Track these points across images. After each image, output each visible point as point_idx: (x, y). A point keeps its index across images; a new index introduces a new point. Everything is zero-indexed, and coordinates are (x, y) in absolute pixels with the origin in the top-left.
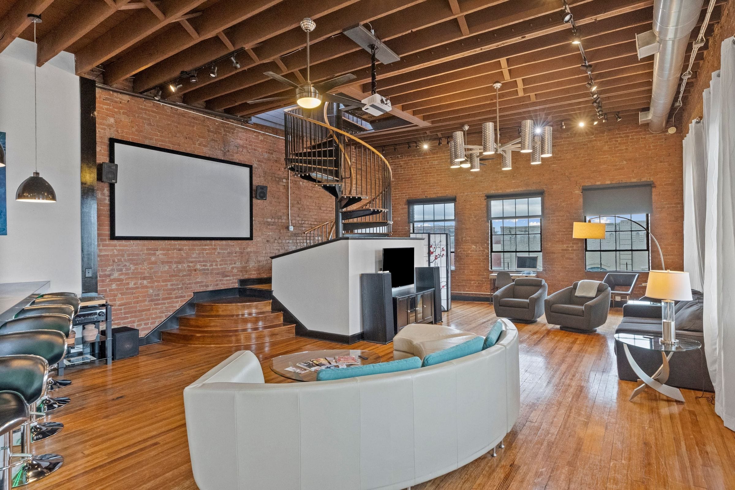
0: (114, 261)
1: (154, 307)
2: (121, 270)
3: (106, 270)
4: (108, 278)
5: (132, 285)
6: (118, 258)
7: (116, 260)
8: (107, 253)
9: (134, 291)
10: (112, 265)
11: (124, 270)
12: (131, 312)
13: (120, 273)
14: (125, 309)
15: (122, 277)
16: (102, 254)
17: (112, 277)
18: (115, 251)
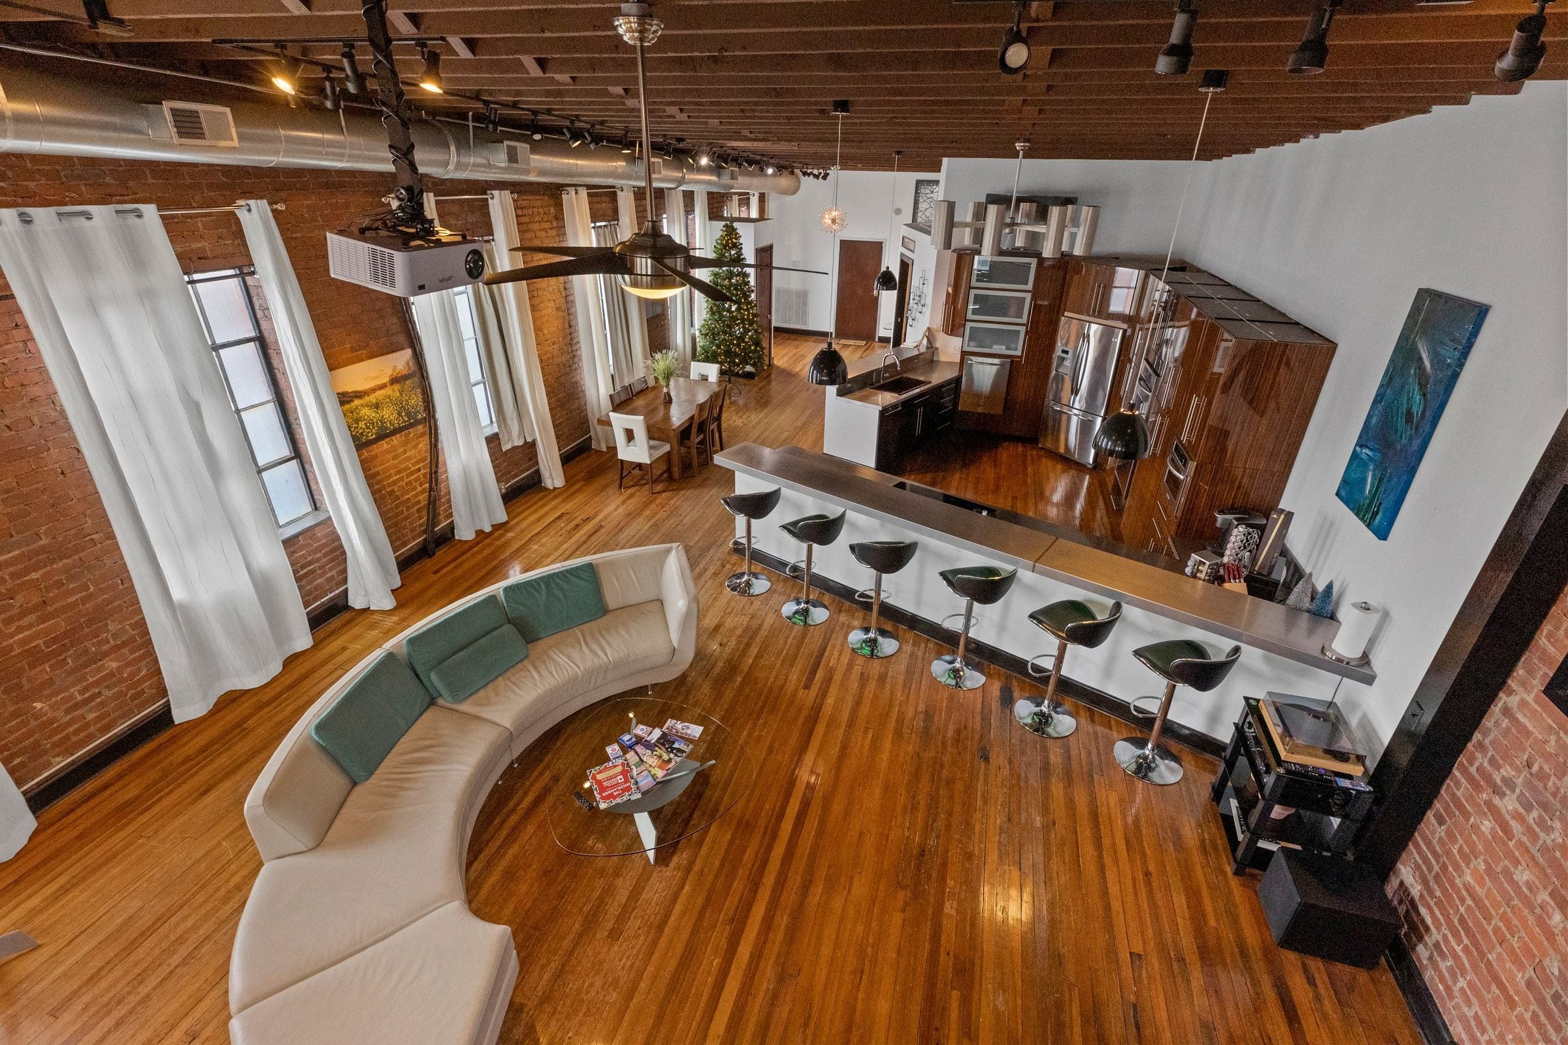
0: (1529, 765)
1: (1528, 1016)
2: (1528, 807)
3: (1498, 768)
4: (1490, 790)
5: (1523, 875)
6: (1546, 767)
7: (1535, 768)
8: (1531, 728)
9: (1516, 902)
10: (1519, 771)
11: (1535, 814)
12: (1475, 943)
13: (1521, 810)
14: (1468, 908)
15: (1516, 826)
16: (1520, 716)
17: (1496, 801)
18: (1553, 738)
